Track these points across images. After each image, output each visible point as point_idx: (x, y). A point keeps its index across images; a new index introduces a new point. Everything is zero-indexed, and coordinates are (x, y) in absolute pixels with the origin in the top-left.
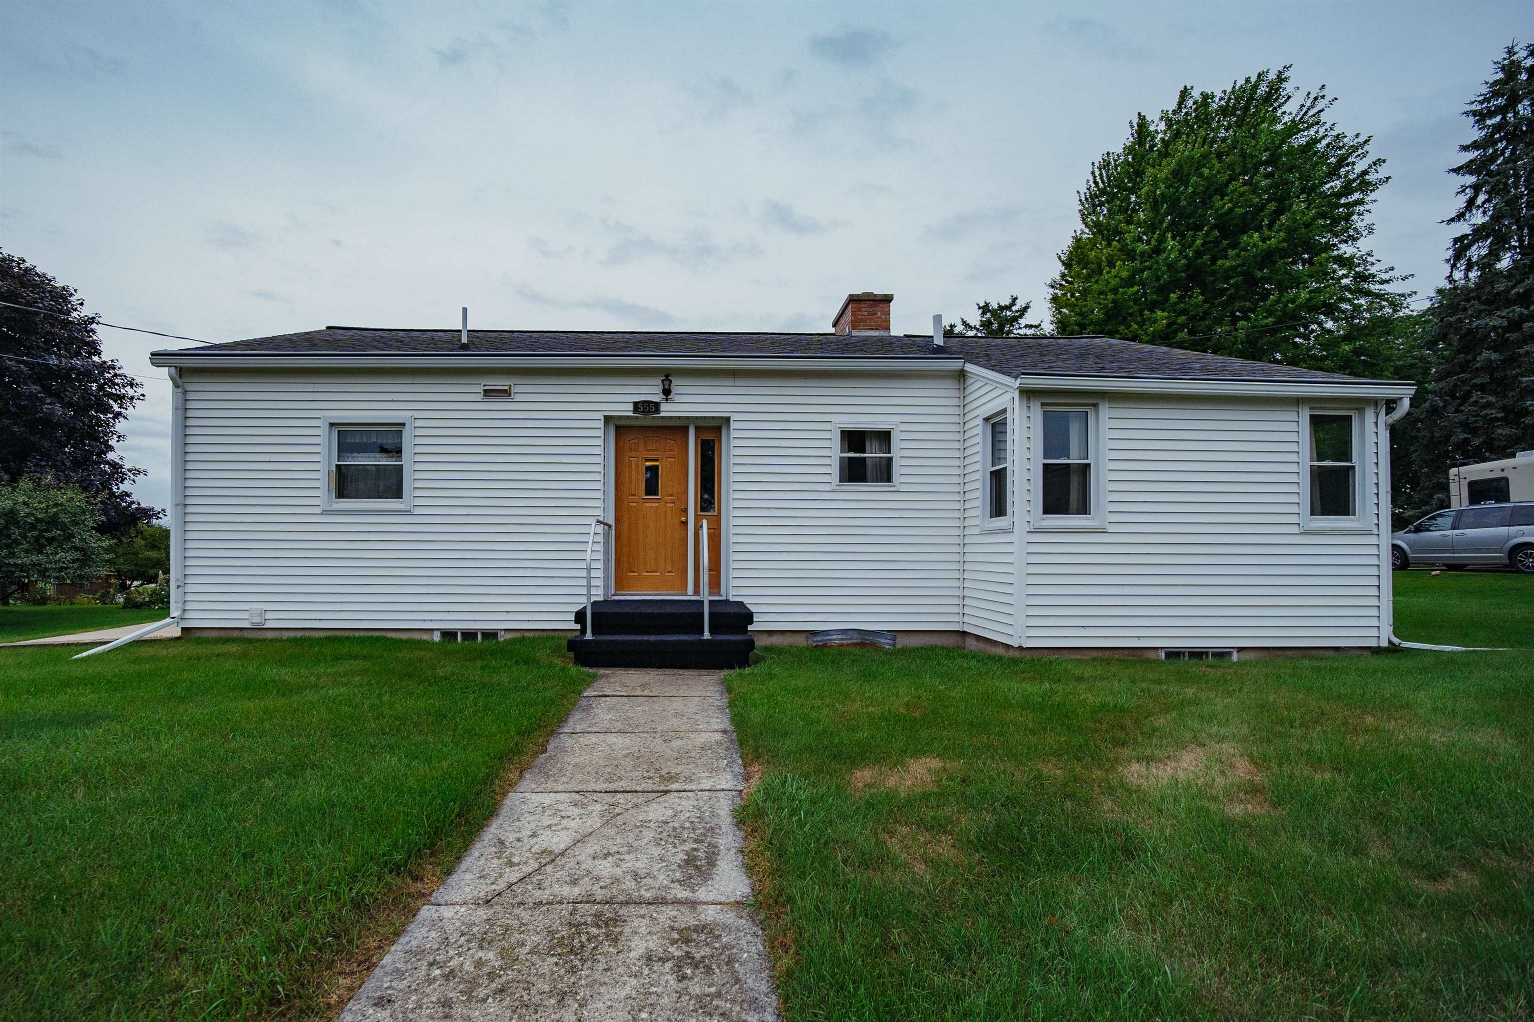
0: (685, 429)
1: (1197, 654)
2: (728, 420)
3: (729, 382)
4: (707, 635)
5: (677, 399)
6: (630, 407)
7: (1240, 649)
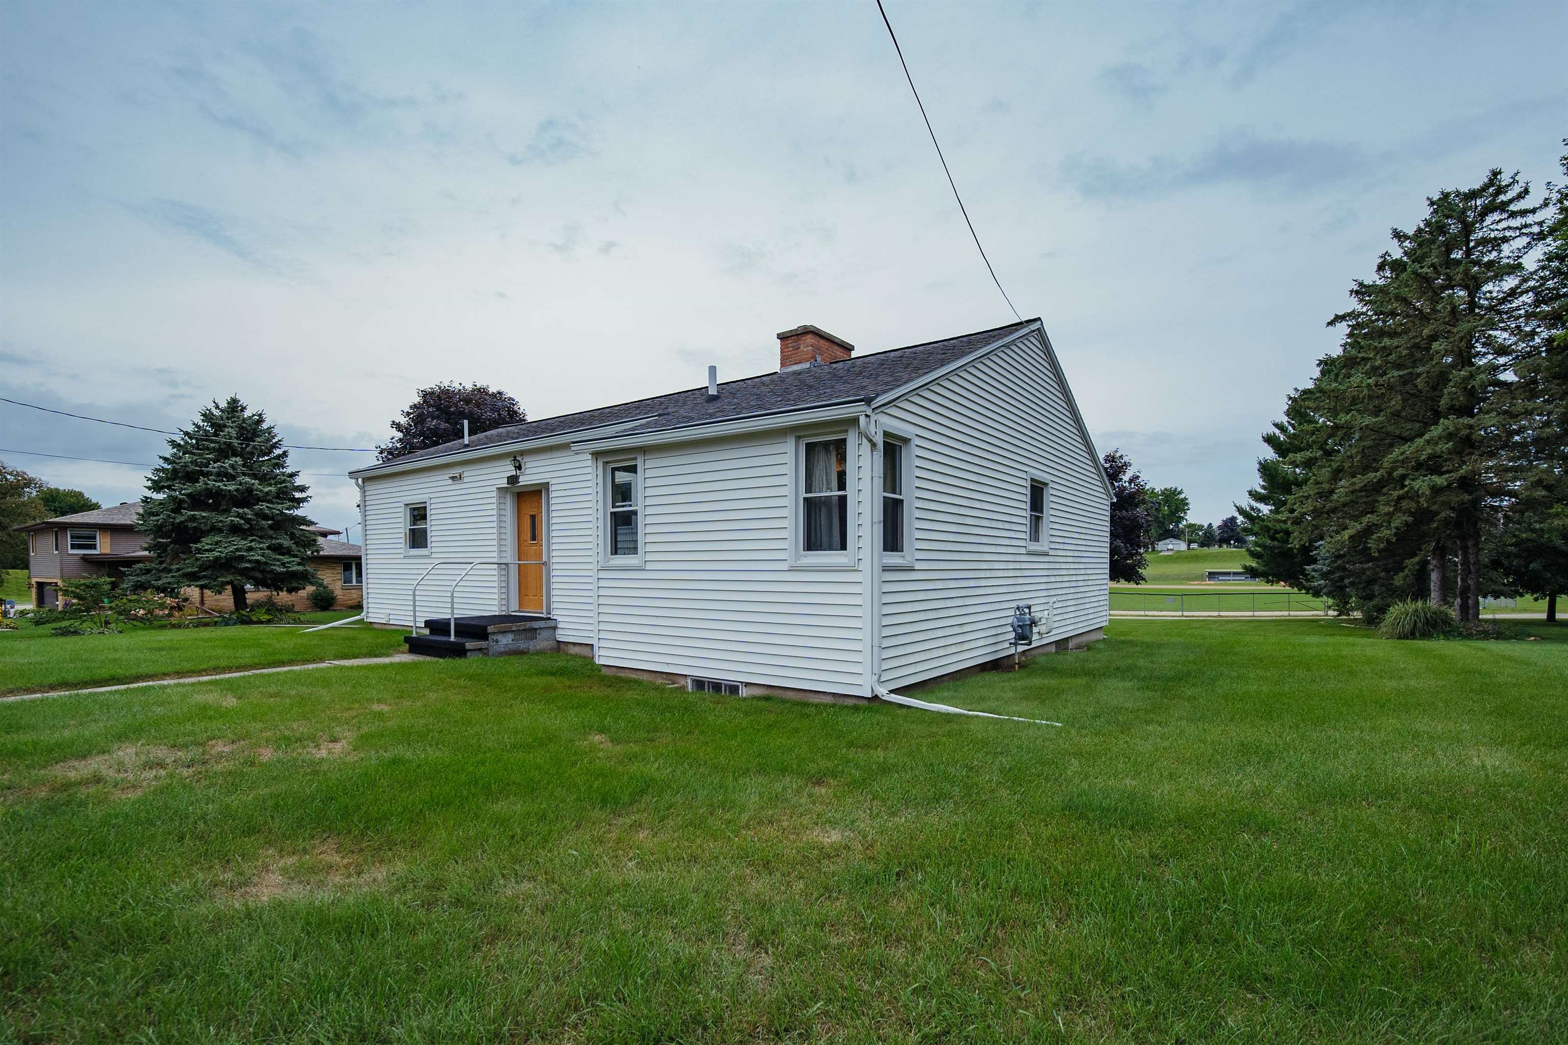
0: (540, 491)
1: (716, 686)
2: (546, 486)
3: (549, 455)
4: (452, 638)
5: (528, 471)
6: (506, 481)
7: (747, 684)
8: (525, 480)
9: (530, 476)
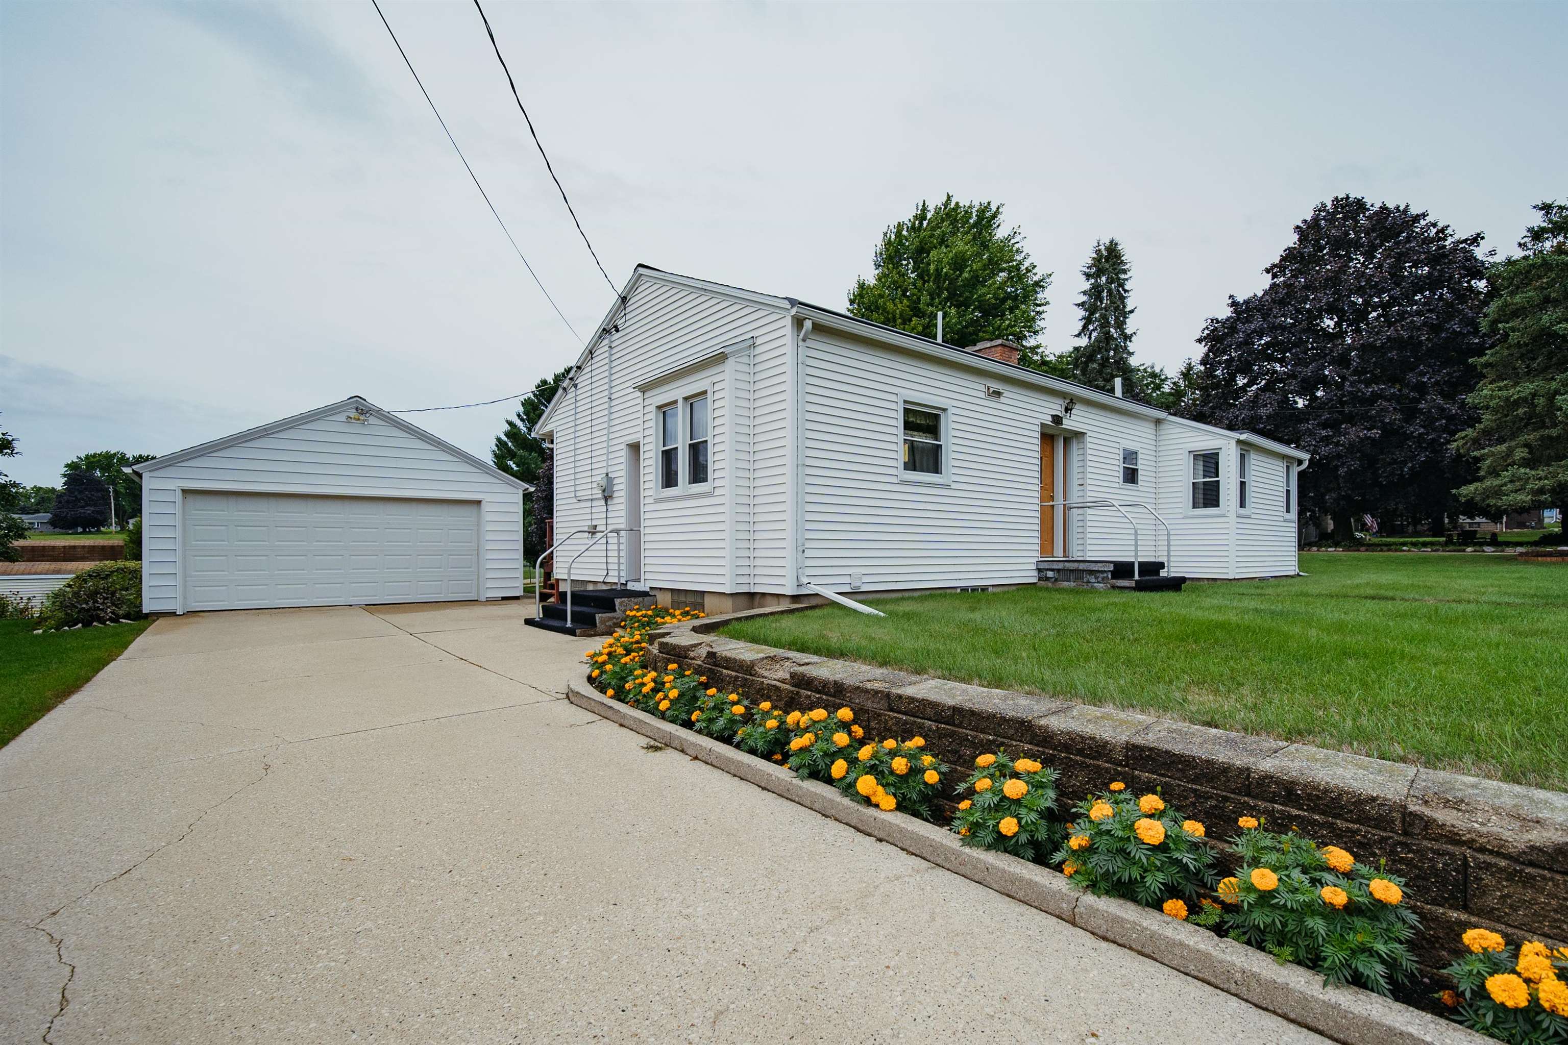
8: (1068, 424)
9: (1073, 422)
